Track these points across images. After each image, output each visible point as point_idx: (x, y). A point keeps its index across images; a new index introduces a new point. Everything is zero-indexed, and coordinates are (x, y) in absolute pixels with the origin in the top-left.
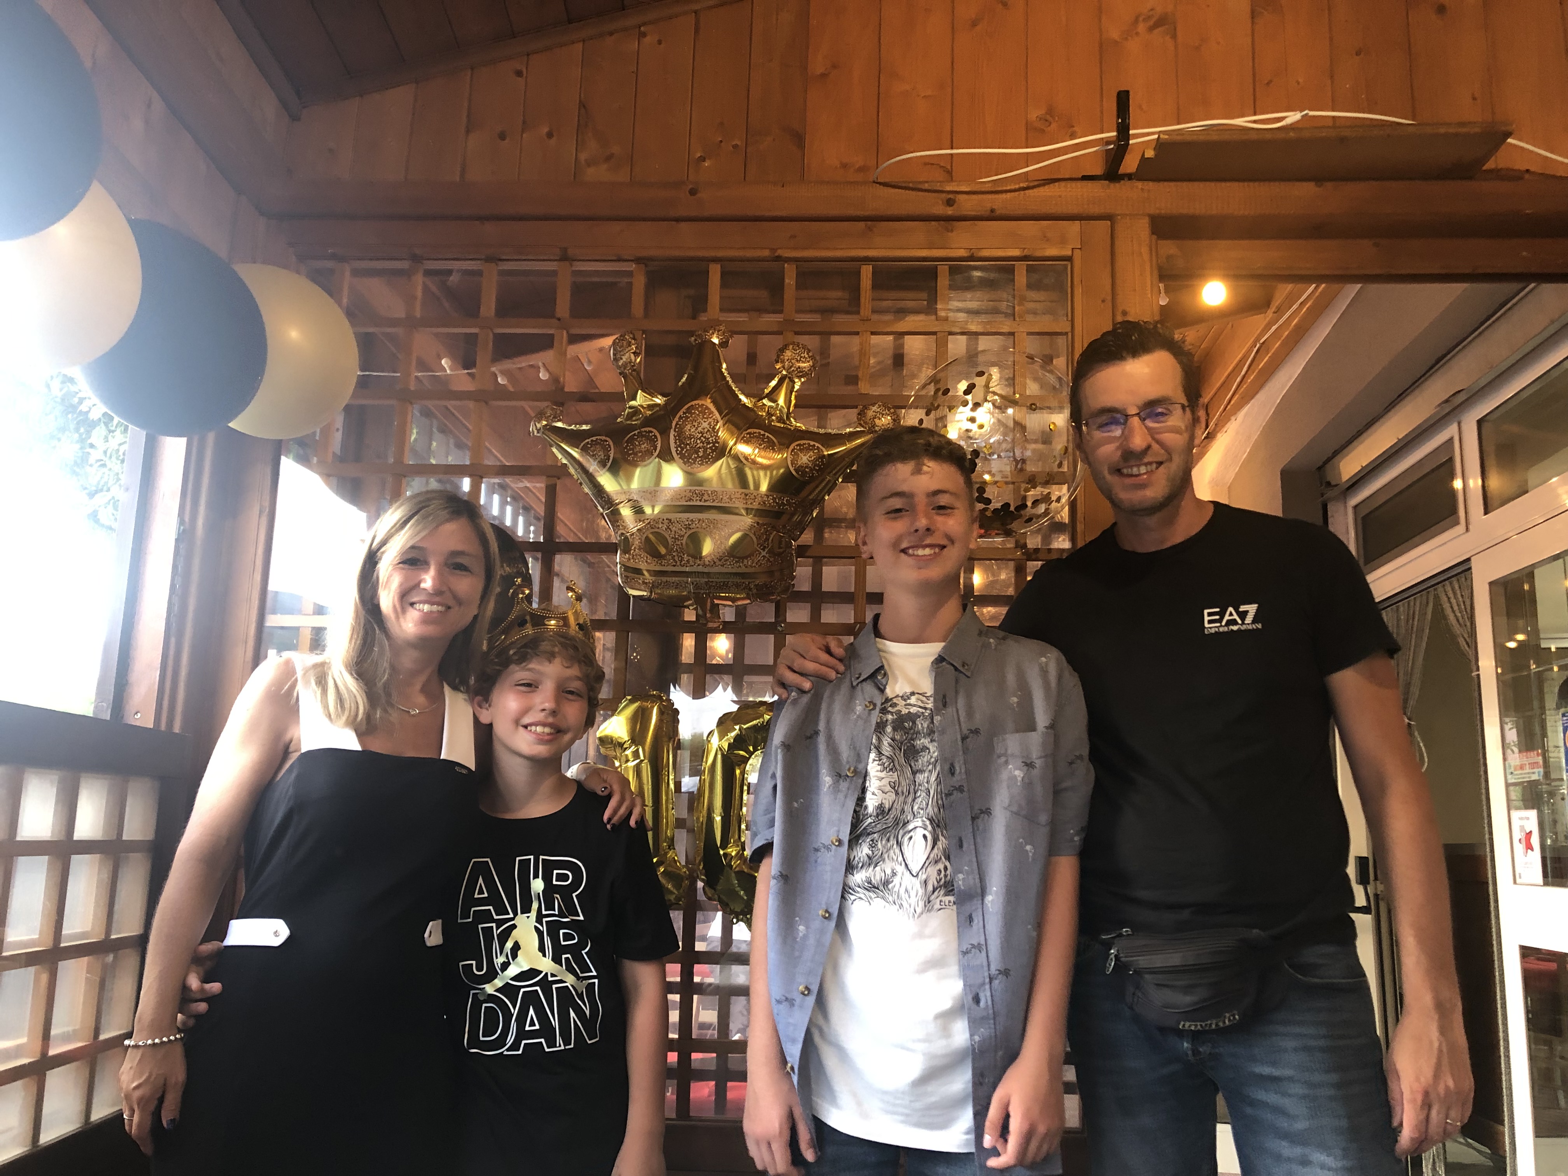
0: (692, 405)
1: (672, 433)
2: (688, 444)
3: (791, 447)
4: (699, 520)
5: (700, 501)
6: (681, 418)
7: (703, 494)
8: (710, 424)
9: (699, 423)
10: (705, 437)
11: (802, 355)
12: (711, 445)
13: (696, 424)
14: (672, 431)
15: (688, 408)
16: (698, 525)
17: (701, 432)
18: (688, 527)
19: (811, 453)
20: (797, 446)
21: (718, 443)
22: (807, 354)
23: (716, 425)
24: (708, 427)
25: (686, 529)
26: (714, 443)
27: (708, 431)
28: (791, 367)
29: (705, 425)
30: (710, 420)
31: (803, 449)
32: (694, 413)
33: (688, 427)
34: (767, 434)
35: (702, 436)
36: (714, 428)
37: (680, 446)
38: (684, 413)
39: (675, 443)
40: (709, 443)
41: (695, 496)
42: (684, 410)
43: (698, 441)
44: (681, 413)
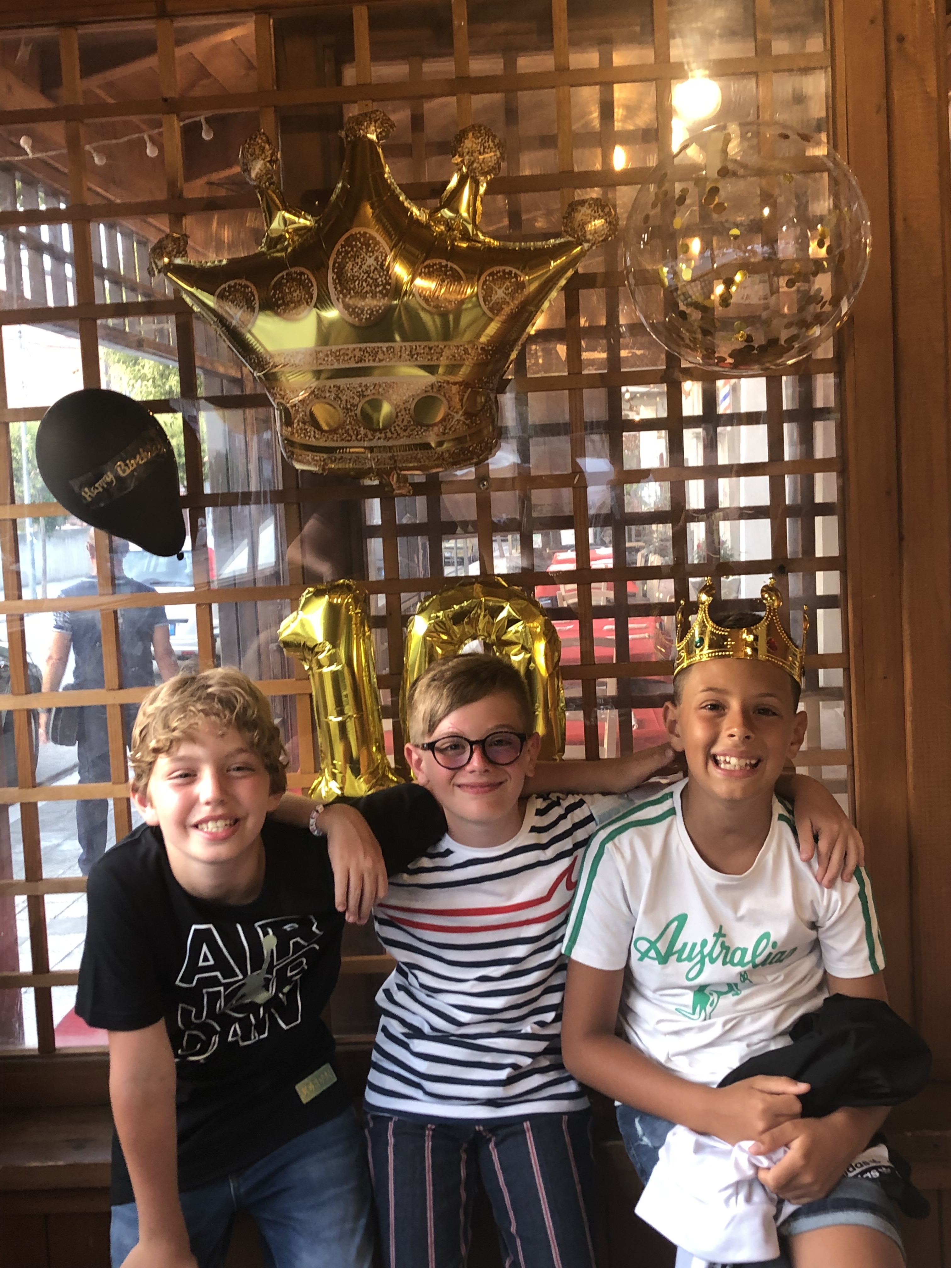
0: (352, 235)
1: (331, 276)
2: (351, 289)
3: (483, 278)
4: (375, 385)
5: (374, 360)
6: (339, 253)
7: (377, 353)
8: (376, 259)
9: (363, 259)
10: (372, 278)
11: (486, 144)
12: (381, 288)
13: (359, 261)
14: (330, 271)
15: (348, 239)
16: (373, 391)
17: (367, 272)
18: (362, 395)
19: (508, 283)
20: (489, 275)
21: (390, 284)
22: (493, 141)
23: (385, 260)
24: (375, 263)
25: (359, 397)
26: (384, 286)
27: (376, 269)
28: (473, 162)
29: (371, 261)
30: (376, 254)
31: (497, 280)
32: (356, 246)
33: (350, 265)
34: (450, 264)
35: (368, 276)
36: (382, 265)
37: (341, 292)
38: (342, 246)
39: (336, 288)
40: (377, 286)
41: (367, 355)
42: (342, 241)
43: (365, 284)
44: (338, 246)
